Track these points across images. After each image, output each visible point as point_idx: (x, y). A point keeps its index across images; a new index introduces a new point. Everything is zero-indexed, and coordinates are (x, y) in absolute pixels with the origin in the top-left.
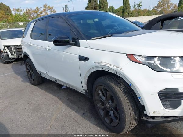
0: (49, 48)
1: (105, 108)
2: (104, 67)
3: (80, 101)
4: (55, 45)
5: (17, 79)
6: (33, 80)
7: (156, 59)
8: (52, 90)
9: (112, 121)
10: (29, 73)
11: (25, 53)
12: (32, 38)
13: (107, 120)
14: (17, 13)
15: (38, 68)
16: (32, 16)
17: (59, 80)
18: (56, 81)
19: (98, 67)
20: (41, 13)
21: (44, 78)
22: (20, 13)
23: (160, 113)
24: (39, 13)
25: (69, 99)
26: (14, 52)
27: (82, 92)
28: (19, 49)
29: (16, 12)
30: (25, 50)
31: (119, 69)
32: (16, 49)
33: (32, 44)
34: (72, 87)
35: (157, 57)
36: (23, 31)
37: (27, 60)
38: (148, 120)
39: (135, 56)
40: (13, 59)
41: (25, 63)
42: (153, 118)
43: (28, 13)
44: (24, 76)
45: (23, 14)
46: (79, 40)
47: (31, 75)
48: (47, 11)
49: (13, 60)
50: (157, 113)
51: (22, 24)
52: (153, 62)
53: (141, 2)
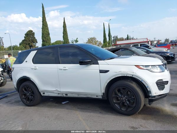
0: (65, 68)
2: (123, 74)
11: (24, 76)
17: (72, 93)
18: (67, 94)
19: (119, 74)
31: (134, 73)
33: (37, 68)
38: (152, 98)
39: (140, 66)
42: (155, 96)
52: (149, 68)
53: (77, 39)
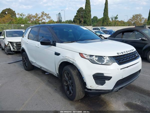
0: (38, 46)
1: (67, 85)
2: (67, 59)
3: (55, 82)
4: (41, 44)
5: (15, 66)
6: (27, 67)
7: (94, 57)
8: (39, 75)
9: (70, 93)
10: (24, 62)
11: (23, 48)
12: (28, 39)
13: (68, 93)
14: (21, 17)
15: (31, 59)
16: (32, 20)
17: (43, 67)
18: (41, 68)
19: (64, 59)
20: (39, 18)
21: (34, 66)
22: (23, 17)
23: (94, 87)
24: (37, 18)
25: (48, 81)
26: (15, 47)
27: (56, 76)
28: (19, 44)
29: (19, 16)
30: (23, 46)
31: (74, 61)
32: (16, 44)
33: (28, 43)
34: (51, 72)
35: (95, 56)
36: (24, 32)
37: (24, 53)
38: (88, 91)
39: (83, 54)
40: (14, 51)
41: (22, 55)
42: (90, 90)
43: (29, 17)
44: (21, 64)
45: (25, 18)
46: (56, 42)
47: (25, 64)
48: (43, 17)
49: (14, 53)
50: (92, 87)
51: (23, 26)
52: (92, 58)
53: (117, 15)
